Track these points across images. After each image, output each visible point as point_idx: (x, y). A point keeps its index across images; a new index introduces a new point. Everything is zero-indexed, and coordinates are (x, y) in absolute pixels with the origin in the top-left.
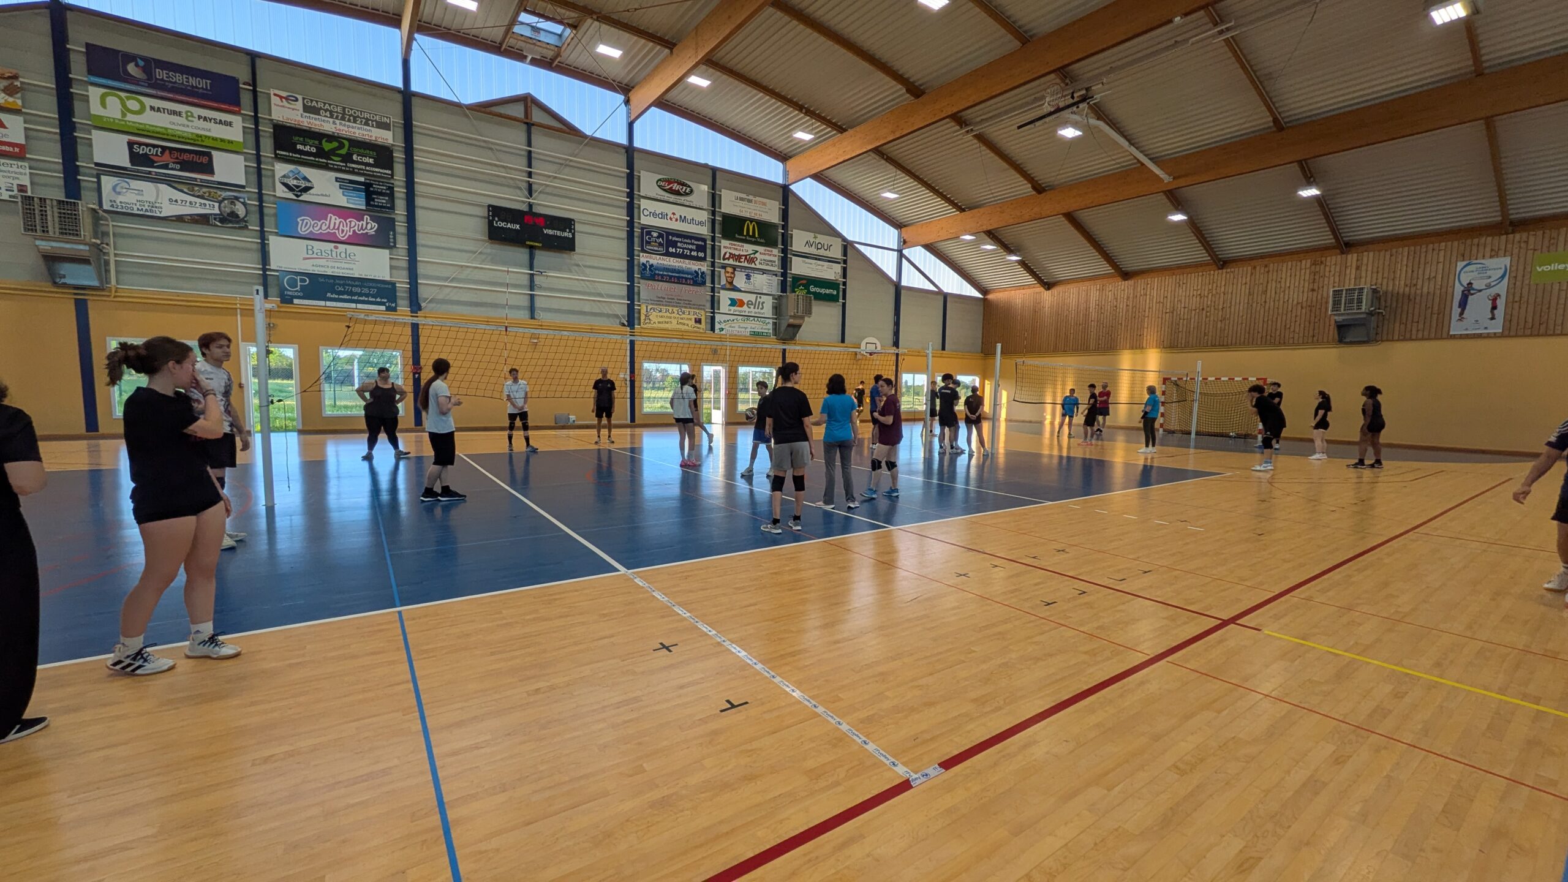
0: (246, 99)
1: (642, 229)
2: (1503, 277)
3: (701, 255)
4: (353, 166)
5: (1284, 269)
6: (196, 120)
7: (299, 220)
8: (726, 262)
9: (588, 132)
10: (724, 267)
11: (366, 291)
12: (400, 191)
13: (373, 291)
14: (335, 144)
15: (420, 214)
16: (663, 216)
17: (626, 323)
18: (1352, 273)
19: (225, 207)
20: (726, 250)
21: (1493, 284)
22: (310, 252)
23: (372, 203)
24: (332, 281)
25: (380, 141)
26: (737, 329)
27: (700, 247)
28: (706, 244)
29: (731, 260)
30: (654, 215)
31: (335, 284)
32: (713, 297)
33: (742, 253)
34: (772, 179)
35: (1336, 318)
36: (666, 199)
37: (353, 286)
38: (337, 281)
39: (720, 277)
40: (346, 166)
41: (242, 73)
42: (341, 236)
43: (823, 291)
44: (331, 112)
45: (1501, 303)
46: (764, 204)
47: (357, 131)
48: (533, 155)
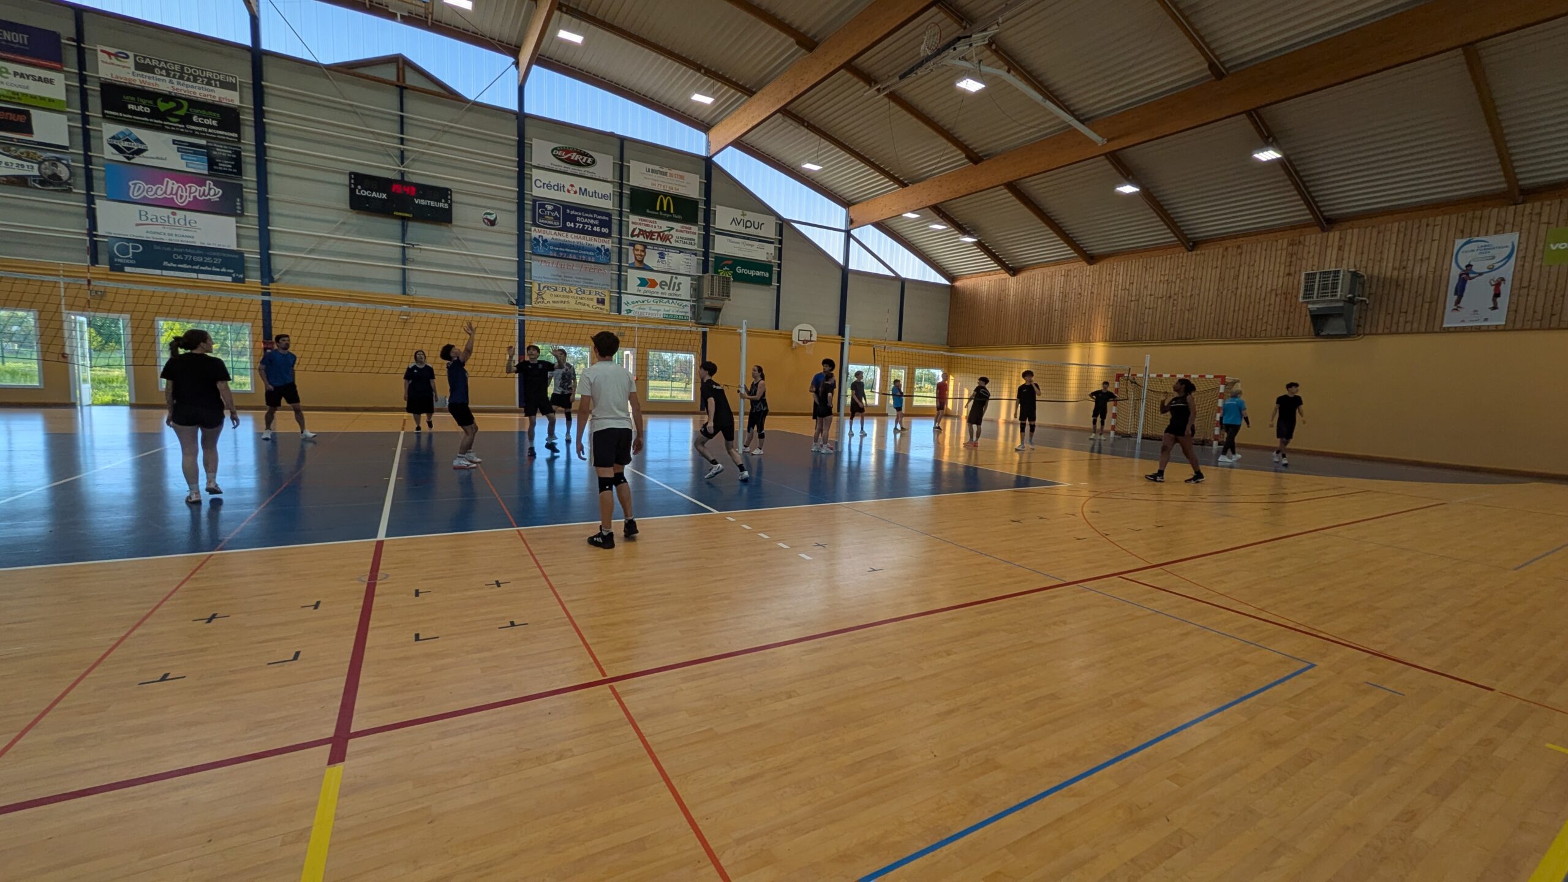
0: (71, 56)
1: (534, 201)
2: (1509, 257)
3: (605, 230)
4: (194, 128)
5: (1259, 250)
6: (11, 76)
7: (130, 183)
8: (635, 239)
9: (471, 96)
10: (633, 244)
11: (208, 260)
12: (249, 156)
13: (218, 261)
14: (172, 105)
15: (273, 182)
16: (560, 188)
17: (514, 302)
18: (1332, 254)
19: (46, 169)
20: (635, 226)
21: (1497, 266)
22: (144, 218)
23: (215, 167)
24: (169, 249)
25: (225, 102)
26: (648, 311)
27: (603, 222)
28: (611, 219)
29: (641, 237)
30: (549, 186)
31: (172, 253)
32: (620, 276)
33: (654, 230)
34: (694, 152)
35: (1310, 306)
36: (562, 169)
37: (193, 255)
38: (175, 250)
39: (628, 255)
40: (185, 128)
41: (66, 29)
42: (179, 202)
43: (752, 273)
44: (167, 70)
45: (1505, 289)
46: (682, 177)
47: (198, 91)
48: (405, 120)
